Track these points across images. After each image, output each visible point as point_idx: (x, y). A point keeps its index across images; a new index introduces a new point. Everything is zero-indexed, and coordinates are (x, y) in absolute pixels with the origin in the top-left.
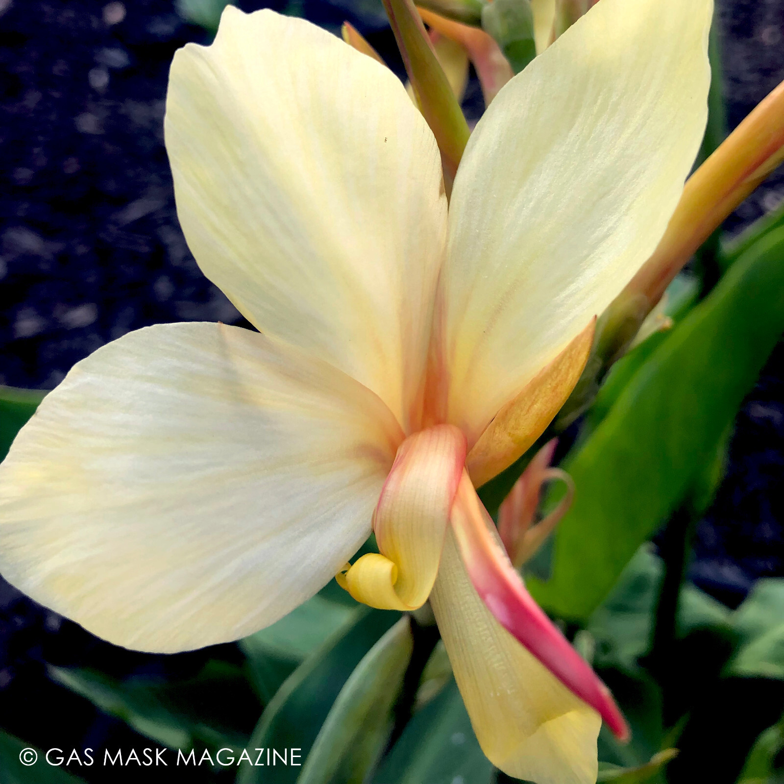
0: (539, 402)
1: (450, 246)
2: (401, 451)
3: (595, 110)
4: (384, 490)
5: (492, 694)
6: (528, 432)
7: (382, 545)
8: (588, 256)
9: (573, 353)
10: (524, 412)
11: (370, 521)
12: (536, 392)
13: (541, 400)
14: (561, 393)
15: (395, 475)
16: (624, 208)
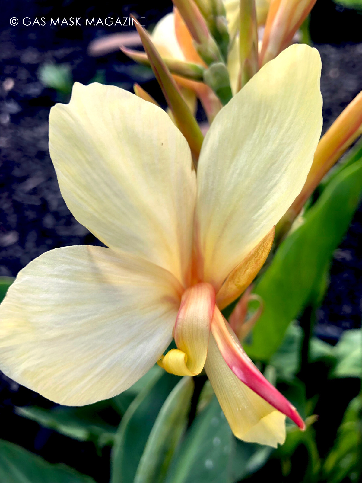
0: (249, 268)
1: (199, 195)
2: (183, 298)
3: (265, 121)
4: (177, 319)
5: (238, 409)
6: (244, 283)
7: (178, 344)
8: (267, 195)
9: (265, 244)
10: (242, 274)
11: (171, 333)
12: (248, 264)
13: (250, 267)
14: (259, 263)
15: (182, 311)
16: (283, 169)
